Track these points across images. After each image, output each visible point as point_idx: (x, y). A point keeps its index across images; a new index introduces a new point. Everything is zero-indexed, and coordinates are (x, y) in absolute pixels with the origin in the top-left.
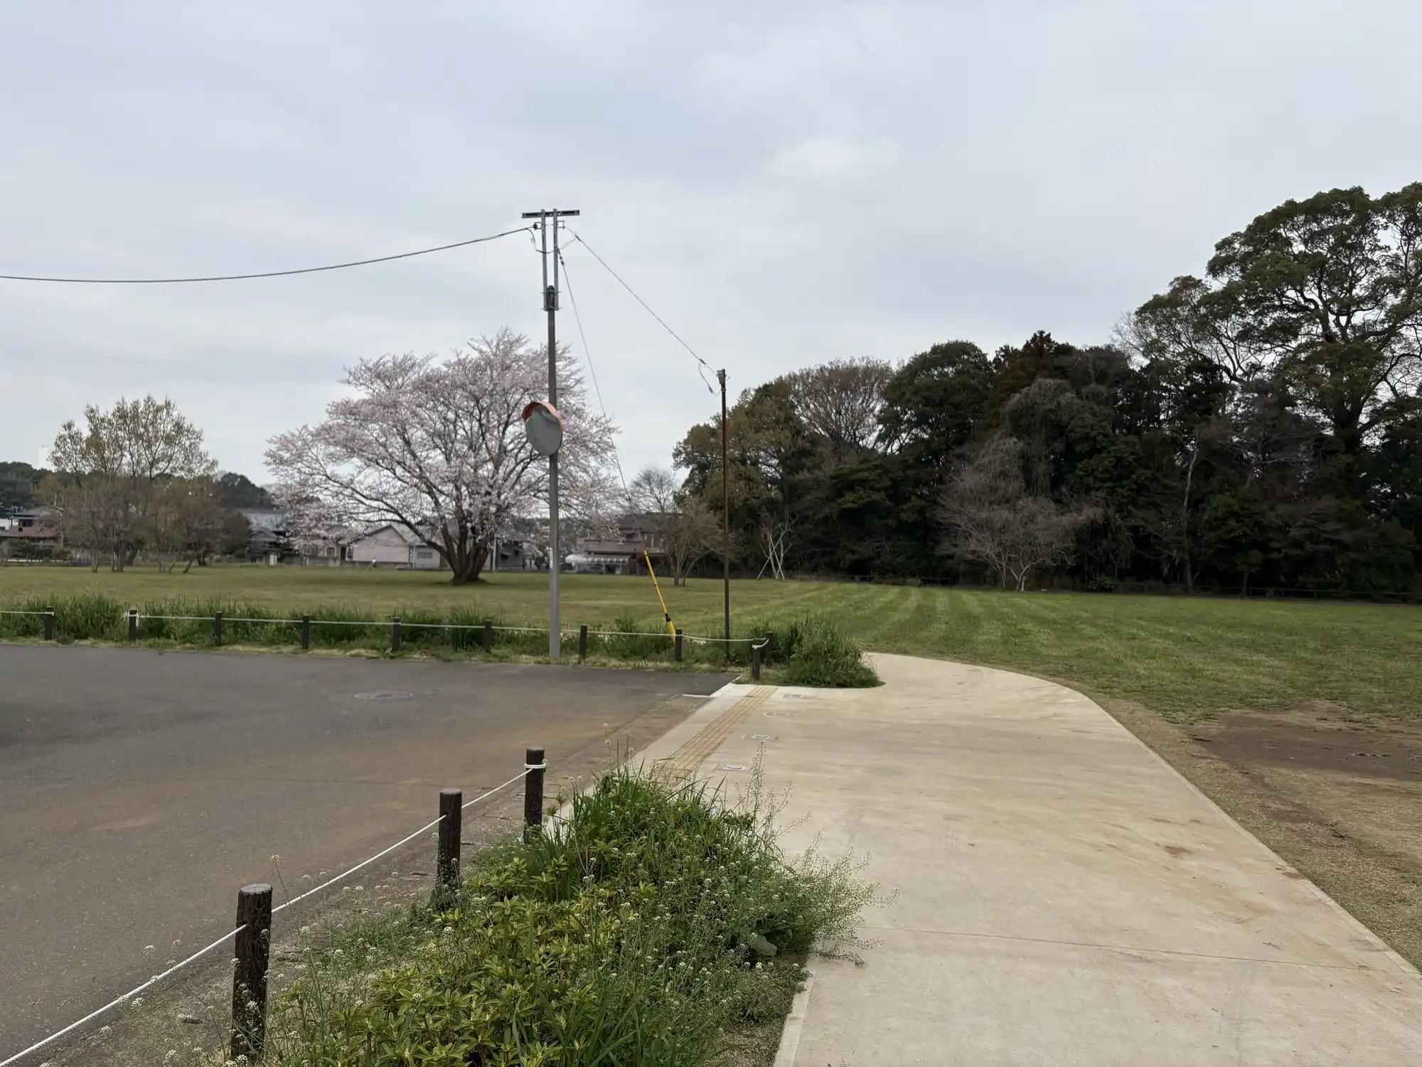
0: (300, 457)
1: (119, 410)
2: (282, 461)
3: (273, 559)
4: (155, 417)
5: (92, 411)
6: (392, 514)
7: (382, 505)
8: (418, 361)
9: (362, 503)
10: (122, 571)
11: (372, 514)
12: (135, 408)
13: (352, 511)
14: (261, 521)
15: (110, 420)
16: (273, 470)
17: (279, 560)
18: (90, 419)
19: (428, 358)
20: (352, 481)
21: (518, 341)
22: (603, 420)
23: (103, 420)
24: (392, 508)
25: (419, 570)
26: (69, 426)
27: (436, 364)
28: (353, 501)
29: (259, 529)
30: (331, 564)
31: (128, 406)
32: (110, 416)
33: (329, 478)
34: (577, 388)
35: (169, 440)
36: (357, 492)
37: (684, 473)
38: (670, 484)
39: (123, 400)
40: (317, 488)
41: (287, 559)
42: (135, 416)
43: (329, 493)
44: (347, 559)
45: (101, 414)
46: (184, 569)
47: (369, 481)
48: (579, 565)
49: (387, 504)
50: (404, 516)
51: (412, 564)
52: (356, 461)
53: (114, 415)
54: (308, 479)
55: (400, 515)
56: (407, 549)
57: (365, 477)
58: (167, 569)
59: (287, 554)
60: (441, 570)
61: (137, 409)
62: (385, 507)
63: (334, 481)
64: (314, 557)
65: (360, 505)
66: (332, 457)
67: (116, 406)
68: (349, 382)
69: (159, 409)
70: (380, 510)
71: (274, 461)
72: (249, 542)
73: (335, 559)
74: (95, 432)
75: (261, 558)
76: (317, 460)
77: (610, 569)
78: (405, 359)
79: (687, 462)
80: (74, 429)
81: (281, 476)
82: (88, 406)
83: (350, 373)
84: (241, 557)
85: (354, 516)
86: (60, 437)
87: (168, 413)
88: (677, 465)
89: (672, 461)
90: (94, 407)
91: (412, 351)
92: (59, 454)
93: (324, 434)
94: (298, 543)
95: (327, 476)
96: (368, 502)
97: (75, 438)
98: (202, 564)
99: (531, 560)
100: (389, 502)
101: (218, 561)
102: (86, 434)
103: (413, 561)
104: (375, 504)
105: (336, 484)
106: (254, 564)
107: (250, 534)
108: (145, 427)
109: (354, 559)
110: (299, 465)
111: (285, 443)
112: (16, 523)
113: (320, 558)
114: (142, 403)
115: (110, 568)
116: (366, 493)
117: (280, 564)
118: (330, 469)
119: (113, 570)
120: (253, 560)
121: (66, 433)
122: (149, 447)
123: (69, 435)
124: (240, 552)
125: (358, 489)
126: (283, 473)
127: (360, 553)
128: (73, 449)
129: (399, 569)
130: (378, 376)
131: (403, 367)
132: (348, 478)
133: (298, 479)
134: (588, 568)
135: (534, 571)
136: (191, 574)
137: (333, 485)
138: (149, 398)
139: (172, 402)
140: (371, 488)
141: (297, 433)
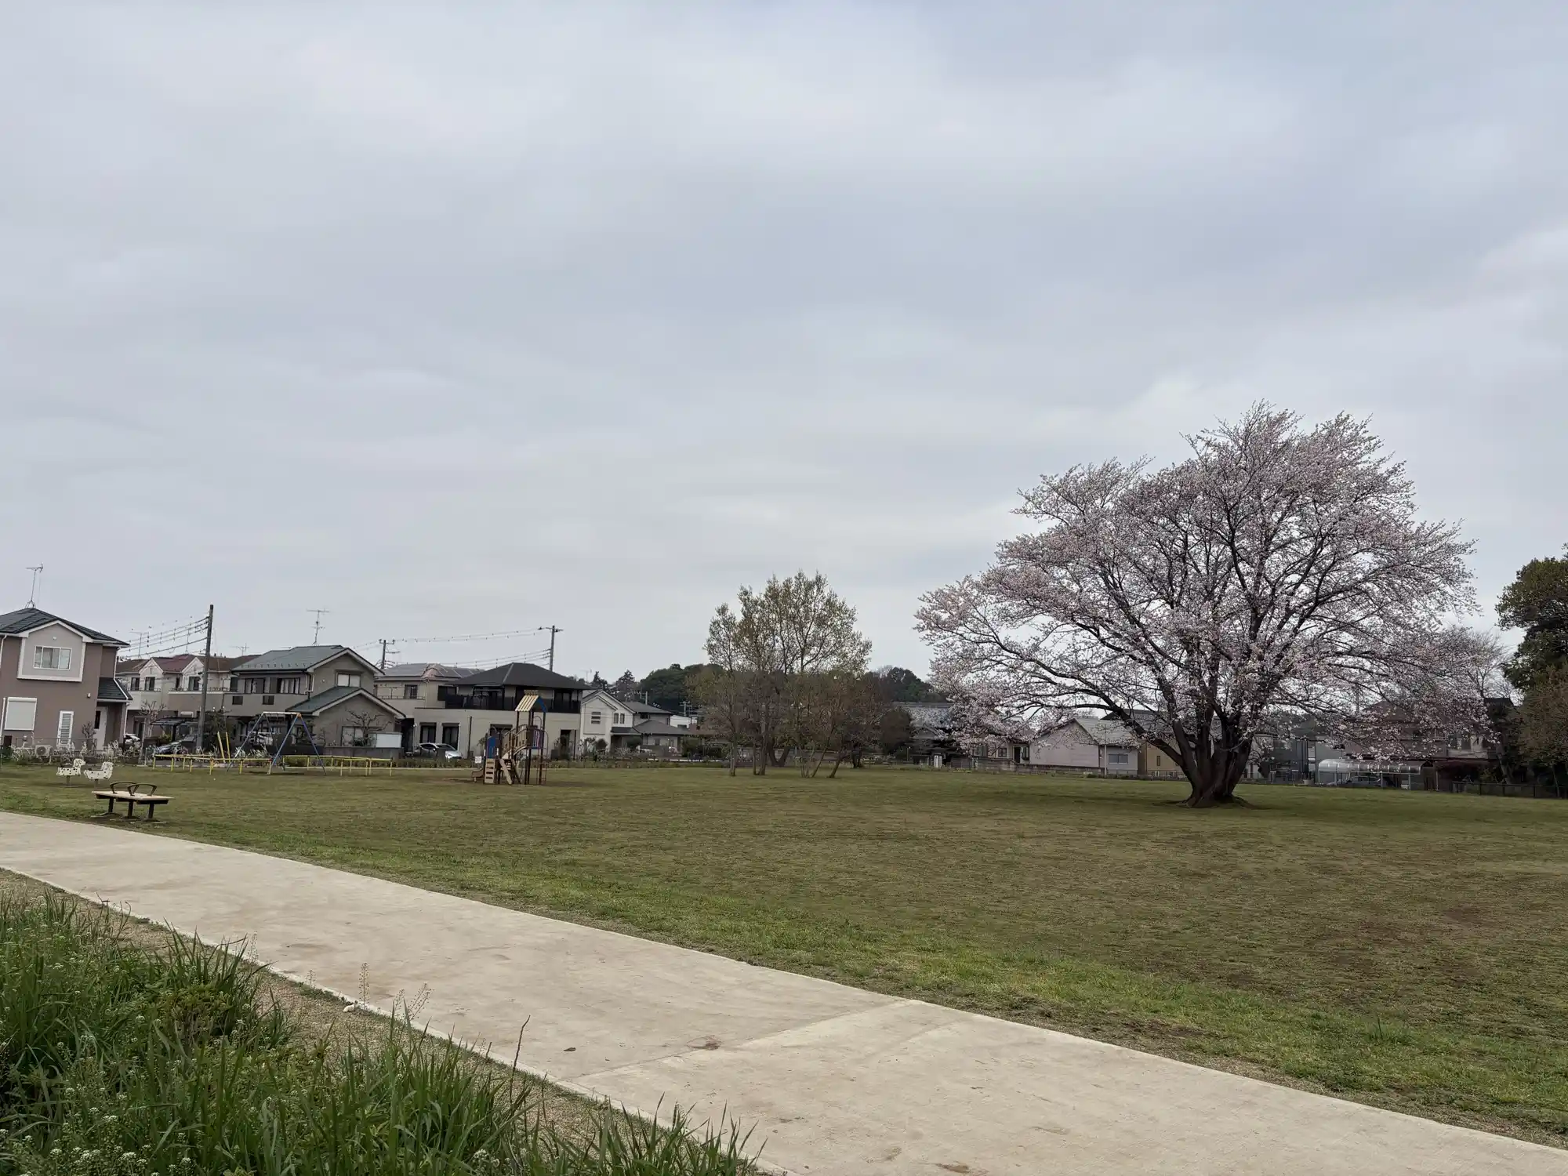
0: (963, 617)
1: (770, 589)
2: (939, 625)
3: (938, 761)
4: (806, 595)
5: (746, 593)
6: (1097, 698)
7: (1079, 684)
8: (1124, 471)
9: (1052, 683)
10: (762, 773)
11: (1065, 697)
12: (787, 585)
13: (1037, 692)
14: (923, 716)
15: (763, 602)
16: (928, 637)
17: (944, 762)
18: (744, 602)
19: (1136, 467)
20: (1036, 648)
21: (1282, 418)
22: (1439, 533)
23: (756, 602)
24: (1092, 685)
25: (1111, 777)
26: (723, 610)
27: (1149, 473)
28: (1037, 680)
29: (922, 726)
30: (1004, 767)
31: (780, 584)
32: (763, 598)
33: (1003, 648)
34: (1393, 480)
35: (821, 622)
36: (1043, 666)
37: (1517, 635)
38: (1494, 653)
39: (774, 579)
40: (986, 663)
41: (953, 761)
42: (787, 593)
43: (1004, 668)
44: (1022, 761)
45: (755, 596)
46: (830, 773)
47: (1061, 648)
48: (1340, 775)
49: (1087, 683)
50: (1112, 699)
51: (1103, 769)
52: (1043, 619)
53: (766, 596)
54: (975, 649)
55: (1106, 699)
56: (1097, 749)
57: (1055, 642)
58: (811, 772)
59: (952, 754)
60: (1137, 778)
61: (789, 588)
62: (1085, 687)
63: (1010, 652)
64: (984, 759)
65: (1049, 684)
66: (1006, 616)
67: (767, 585)
68: (1025, 512)
69: (810, 586)
70: (1077, 691)
71: (929, 624)
72: (912, 741)
73: (1008, 762)
74: (748, 617)
75: (924, 759)
76: (985, 622)
77: (1392, 781)
78: (1106, 469)
79: (1522, 619)
80: (728, 614)
81: (938, 646)
82: (742, 588)
83: (1028, 498)
84: (902, 758)
85: (1041, 700)
86: (714, 623)
87: (819, 589)
88: (1504, 622)
89: (1496, 617)
90: (748, 589)
91: (1115, 458)
92: (714, 642)
93: (997, 583)
94: (966, 741)
95: (1000, 644)
96: (1058, 680)
97: (729, 623)
98: (858, 766)
99: (1252, 765)
100: (1090, 678)
101: (879, 762)
102: (739, 618)
103: (1105, 765)
104: (1069, 682)
105: (1011, 655)
106: (916, 766)
107: (910, 730)
108: (796, 607)
109: (1033, 761)
110: (961, 630)
111: (943, 600)
112: (694, 721)
113: (991, 760)
114: (794, 580)
115: (751, 771)
116: (1056, 665)
117: (945, 768)
118: (1005, 633)
119: (755, 773)
120: (916, 761)
121: (719, 618)
122: (801, 630)
123: (723, 619)
124: (900, 751)
125: (1043, 662)
126: (940, 642)
127: (1042, 753)
128: (728, 636)
129: (1090, 776)
130: (1068, 498)
131: (1101, 482)
132: (1030, 643)
133: (960, 650)
134: (1355, 780)
135: (1258, 781)
136: (839, 778)
137: (1008, 657)
138: (799, 574)
139: (823, 577)
140: (1061, 658)
141: (957, 587)
